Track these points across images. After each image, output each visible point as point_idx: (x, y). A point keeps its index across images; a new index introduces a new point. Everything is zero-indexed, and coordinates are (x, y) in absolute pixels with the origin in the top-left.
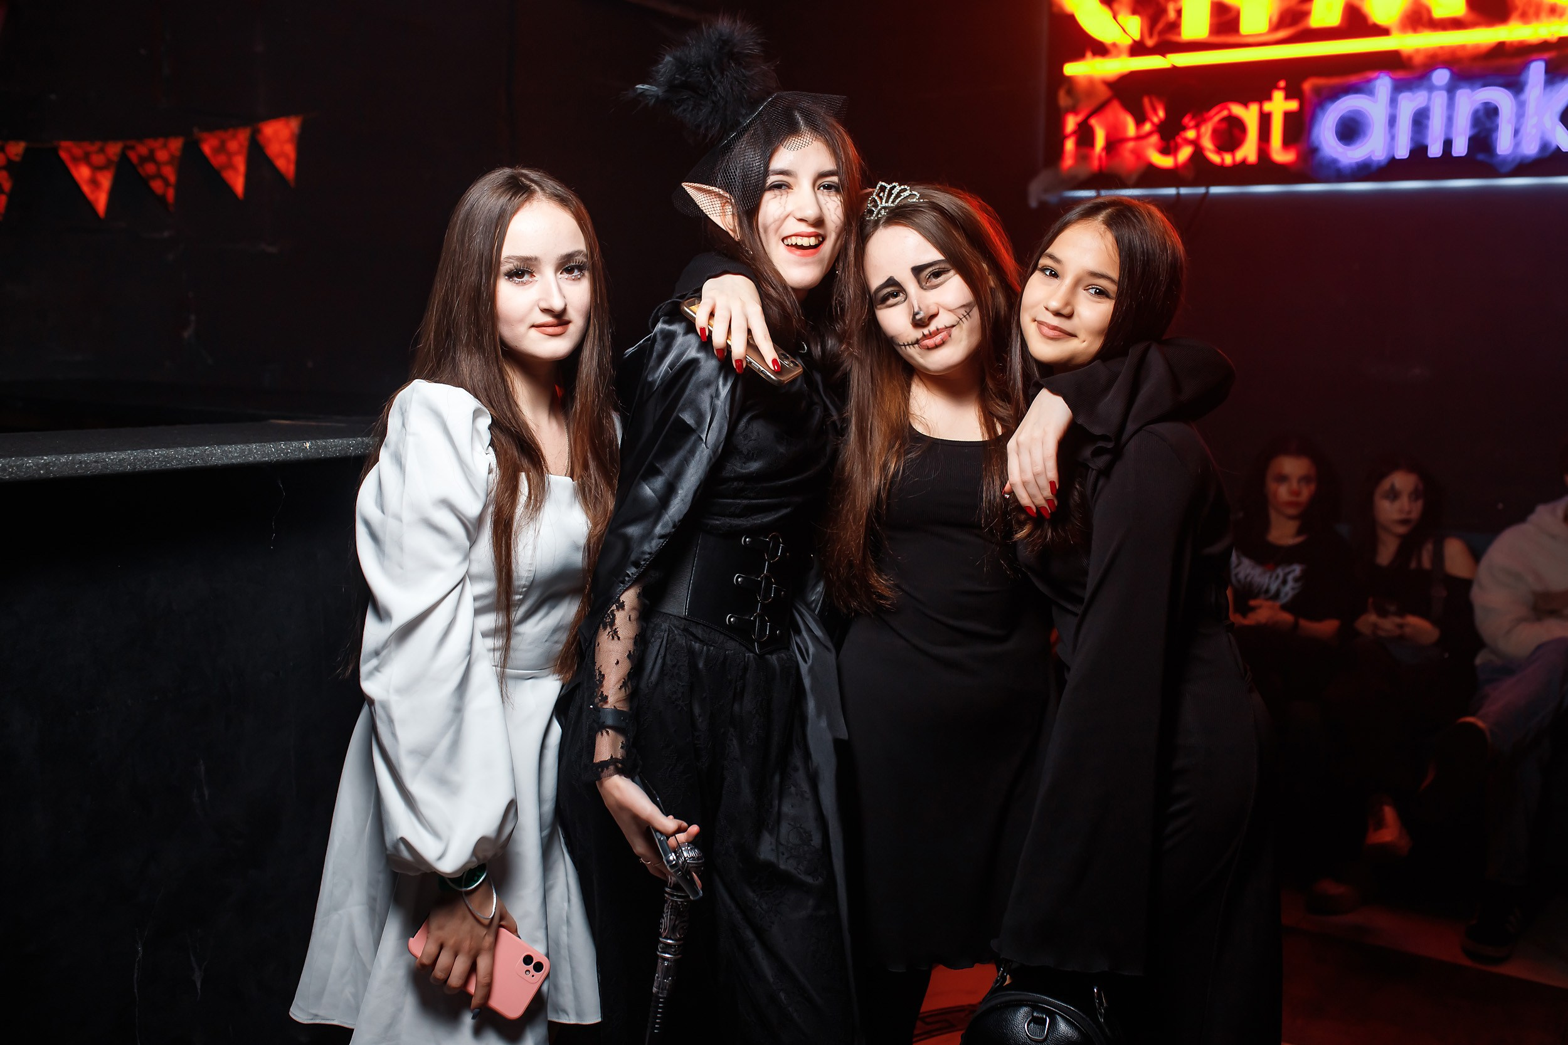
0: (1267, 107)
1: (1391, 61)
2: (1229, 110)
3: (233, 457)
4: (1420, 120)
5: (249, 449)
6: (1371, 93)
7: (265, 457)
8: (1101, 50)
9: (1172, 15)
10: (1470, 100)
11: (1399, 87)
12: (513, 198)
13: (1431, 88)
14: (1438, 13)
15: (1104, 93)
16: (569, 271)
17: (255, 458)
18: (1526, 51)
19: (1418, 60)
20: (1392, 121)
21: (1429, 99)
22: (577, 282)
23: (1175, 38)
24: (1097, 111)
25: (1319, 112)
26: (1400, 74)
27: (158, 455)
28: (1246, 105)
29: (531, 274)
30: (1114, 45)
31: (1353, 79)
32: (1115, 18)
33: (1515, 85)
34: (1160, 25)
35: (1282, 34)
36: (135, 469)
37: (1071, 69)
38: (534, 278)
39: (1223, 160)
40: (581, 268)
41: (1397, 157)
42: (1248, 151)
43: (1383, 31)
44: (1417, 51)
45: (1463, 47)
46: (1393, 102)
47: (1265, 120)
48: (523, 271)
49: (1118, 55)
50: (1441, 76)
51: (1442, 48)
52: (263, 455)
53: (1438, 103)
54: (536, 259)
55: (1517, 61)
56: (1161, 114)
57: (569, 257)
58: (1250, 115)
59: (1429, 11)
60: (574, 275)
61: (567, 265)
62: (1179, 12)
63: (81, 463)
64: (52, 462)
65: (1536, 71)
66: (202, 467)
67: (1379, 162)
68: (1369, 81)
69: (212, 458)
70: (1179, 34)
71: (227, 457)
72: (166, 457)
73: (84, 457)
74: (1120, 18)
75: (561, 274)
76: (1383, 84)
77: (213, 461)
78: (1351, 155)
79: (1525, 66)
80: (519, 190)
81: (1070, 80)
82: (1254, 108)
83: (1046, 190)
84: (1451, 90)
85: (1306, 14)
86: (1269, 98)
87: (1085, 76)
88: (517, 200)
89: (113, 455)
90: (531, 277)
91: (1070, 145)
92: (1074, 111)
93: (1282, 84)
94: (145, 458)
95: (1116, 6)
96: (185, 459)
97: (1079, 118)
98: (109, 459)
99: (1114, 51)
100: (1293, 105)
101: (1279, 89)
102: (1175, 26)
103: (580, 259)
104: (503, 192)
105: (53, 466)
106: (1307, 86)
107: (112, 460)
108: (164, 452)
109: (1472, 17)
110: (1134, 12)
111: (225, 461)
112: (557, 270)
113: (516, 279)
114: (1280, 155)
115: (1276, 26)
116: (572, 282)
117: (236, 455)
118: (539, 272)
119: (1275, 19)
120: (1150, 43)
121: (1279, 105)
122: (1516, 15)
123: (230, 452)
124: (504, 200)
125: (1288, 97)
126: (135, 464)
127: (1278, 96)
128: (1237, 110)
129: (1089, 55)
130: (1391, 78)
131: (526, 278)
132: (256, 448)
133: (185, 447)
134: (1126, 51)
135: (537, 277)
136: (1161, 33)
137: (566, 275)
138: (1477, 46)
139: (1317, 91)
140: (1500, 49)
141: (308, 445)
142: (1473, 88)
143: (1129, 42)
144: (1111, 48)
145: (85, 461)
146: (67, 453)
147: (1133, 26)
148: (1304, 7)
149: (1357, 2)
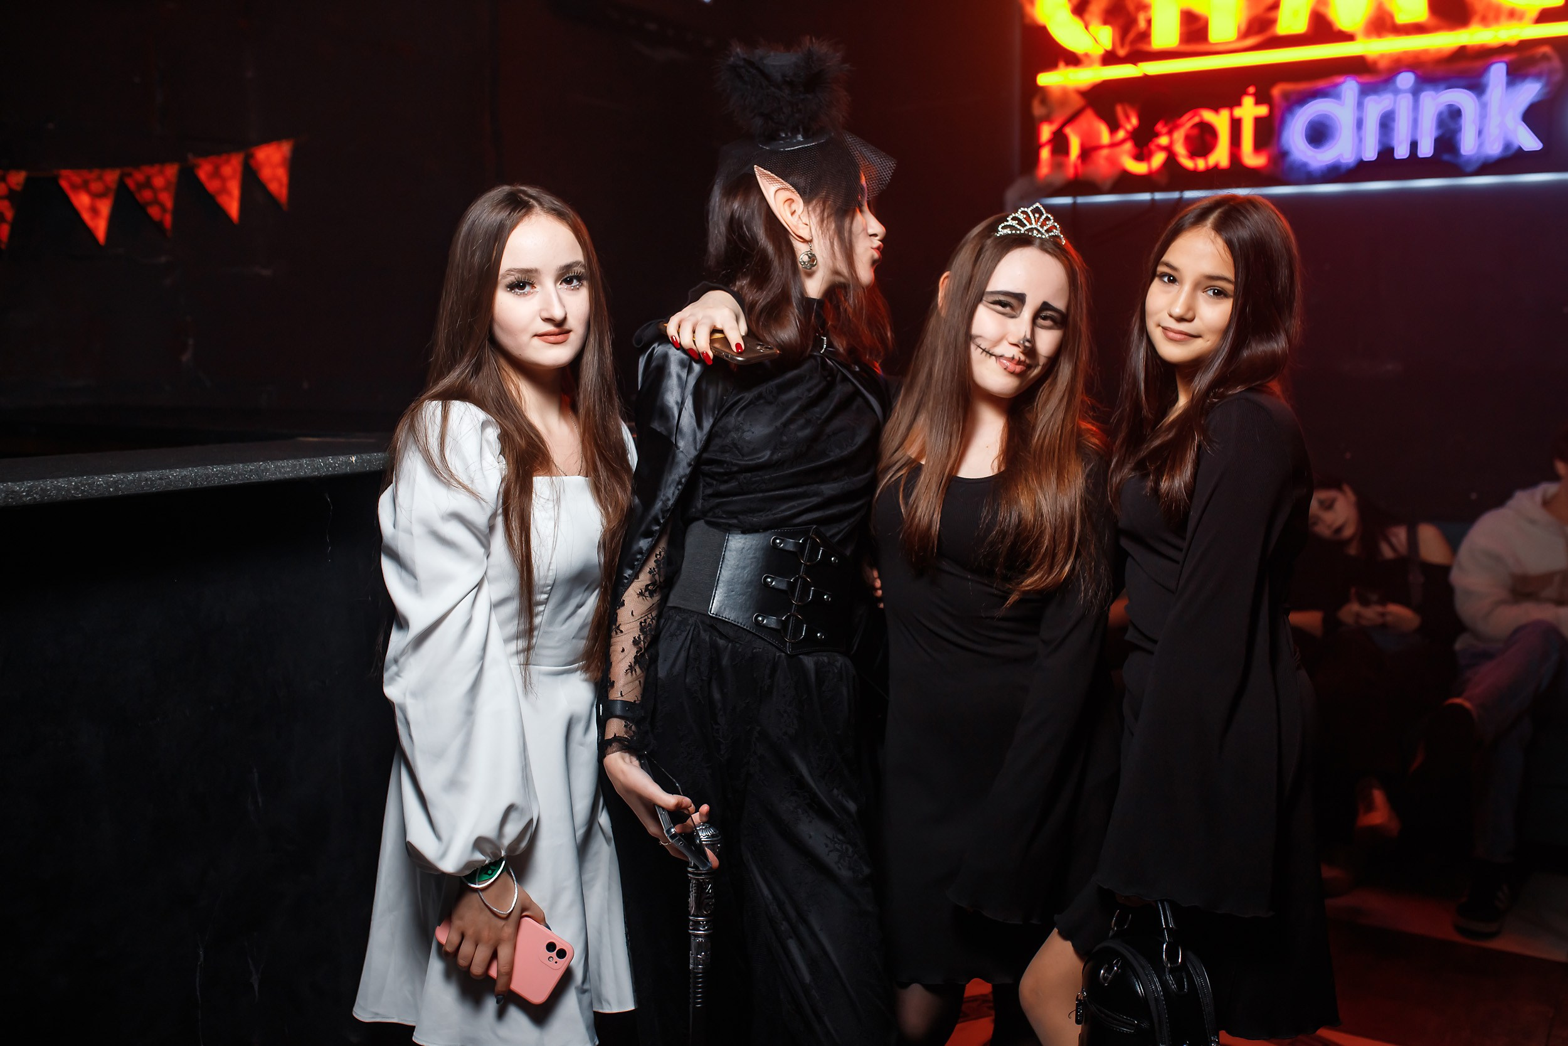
0: (1238, 112)
1: (1357, 66)
2: (1203, 116)
3: (286, 472)
4: (1386, 123)
5: (300, 464)
6: (1337, 97)
7: (315, 472)
8: (1075, 60)
9: (1143, 24)
10: (1434, 101)
11: (1366, 91)
12: (512, 213)
13: (1397, 92)
14: (1401, 19)
15: (1078, 102)
16: (568, 281)
17: (305, 472)
18: (1487, 54)
19: (1383, 64)
20: (1360, 124)
21: (1395, 102)
22: (574, 292)
23: (1147, 48)
24: (1071, 120)
25: (1288, 117)
26: (1366, 79)
27: (217, 471)
28: (1216, 110)
29: (532, 285)
30: (1087, 55)
31: (1321, 84)
32: (1087, 27)
33: (1477, 87)
34: (1131, 36)
35: (1250, 42)
36: (196, 485)
37: (1044, 79)
38: (535, 289)
39: (1196, 166)
40: (579, 278)
41: (1365, 160)
42: (1221, 155)
43: (1348, 37)
44: (1382, 56)
45: (1426, 51)
46: (1360, 105)
47: (1236, 125)
48: (523, 283)
49: (1091, 65)
50: (1406, 80)
51: (1406, 53)
52: (312, 470)
53: (1403, 106)
54: (536, 271)
55: (1478, 64)
56: (1134, 122)
57: (568, 267)
58: (1221, 121)
59: (1392, 17)
60: (572, 285)
61: (566, 276)
62: (1149, 22)
63: (147, 480)
64: (121, 479)
65: (1498, 72)
66: (258, 482)
67: (1347, 164)
68: (1336, 85)
69: (266, 473)
70: (1149, 43)
71: (280, 472)
72: (224, 473)
73: (149, 474)
74: (1092, 28)
75: (560, 284)
76: (1350, 87)
77: (268, 476)
78: (1320, 158)
79: (1486, 69)
80: (518, 206)
81: (1044, 89)
82: (1225, 114)
83: (1022, 198)
84: (1416, 92)
85: (1273, 22)
86: (1240, 104)
87: (1058, 85)
88: (515, 215)
89: (176, 472)
90: (532, 288)
91: (1045, 153)
92: (1048, 119)
93: (1252, 90)
94: (205, 474)
95: (1088, 17)
96: (241, 474)
97: (1054, 127)
98: (173, 475)
99: (1087, 61)
100: (1263, 110)
101: (1248, 94)
102: (1146, 35)
103: (579, 270)
104: (503, 208)
105: (122, 484)
106: (1276, 91)
107: (175, 477)
108: (221, 468)
109: (1434, 22)
110: (1106, 23)
111: (279, 476)
112: (556, 281)
113: (517, 290)
114: (1251, 159)
115: (1245, 34)
116: (572, 292)
117: (288, 470)
118: (540, 283)
119: (1243, 27)
120: (1122, 52)
121: (1249, 110)
122: (1476, 19)
123: (283, 467)
124: (503, 215)
125: (1258, 103)
126: (196, 480)
127: (1248, 101)
128: (1208, 116)
129: (1062, 65)
130: (1358, 82)
131: (527, 289)
132: (306, 462)
133: (241, 463)
134: (1099, 60)
135: (538, 288)
136: (1133, 42)
137: (565, 286)
138: (1439, 51)
139: (1286, 96)
140: (1462, 53)
141: (354, 459)
142: (1436, 90)
143: (1101, 51)
144: (1084, 58)
145: (150, 478)
146: (132, 472)
147: (1105, 36)
148: (1272, 15)
149: (1322, 9)
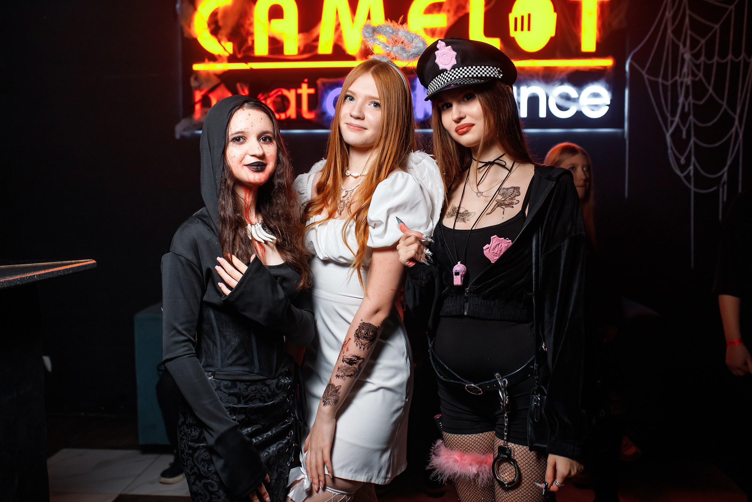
0: (299, 91)
2: (282, 92)
8: (213, 58)
9: (250, 42)
15: (215, 81)
23: (252, 55)
24: (212, 90)
25: (325, 94)
28: (289, 90)
30: (220, 56)
31: (340, 80)
32: (219, 42)
34: (244, 48)
35: (305, 56)
37: (196, 67)
39: (280, 117)
42: (292, 112)
43: (352, 58)
47: (299, 97)
49: (222, 62)
55: (412, 76)
56: (247, 92)
58: (291, 95)
62: (253, 41)
70: (253, 53)
74: (223, 43)
79: (414, 79)
81: (197, 72)
82: (293, 92)
83: (185, 130)
85: (316, 47)
86: (300, 87)
87: (204, 71)
91: (198, 107)
92: (199, 88)
93: (306, 80)
95: (219, 36)
97: (203, 93)
99: (220, 59)
100: (312, 91)
101: (305, 83)
102: (251, 48)
106: (319, 82)
110: (229, 40)
114: (307, 115)
115: (301, 52)
119: (302, 48)
120: (239, 56)
121: (305, 90)
125: (309, 87)
127: (304, 86)
128: (285, 92)
129: (207, 60)
134: (226, 59)
136: (245, 51)
139: (324, 84)
143: (227, 54)
144: (218, 57)
147: (229, 47)
148: (315, 44)
149: (340, 43)
